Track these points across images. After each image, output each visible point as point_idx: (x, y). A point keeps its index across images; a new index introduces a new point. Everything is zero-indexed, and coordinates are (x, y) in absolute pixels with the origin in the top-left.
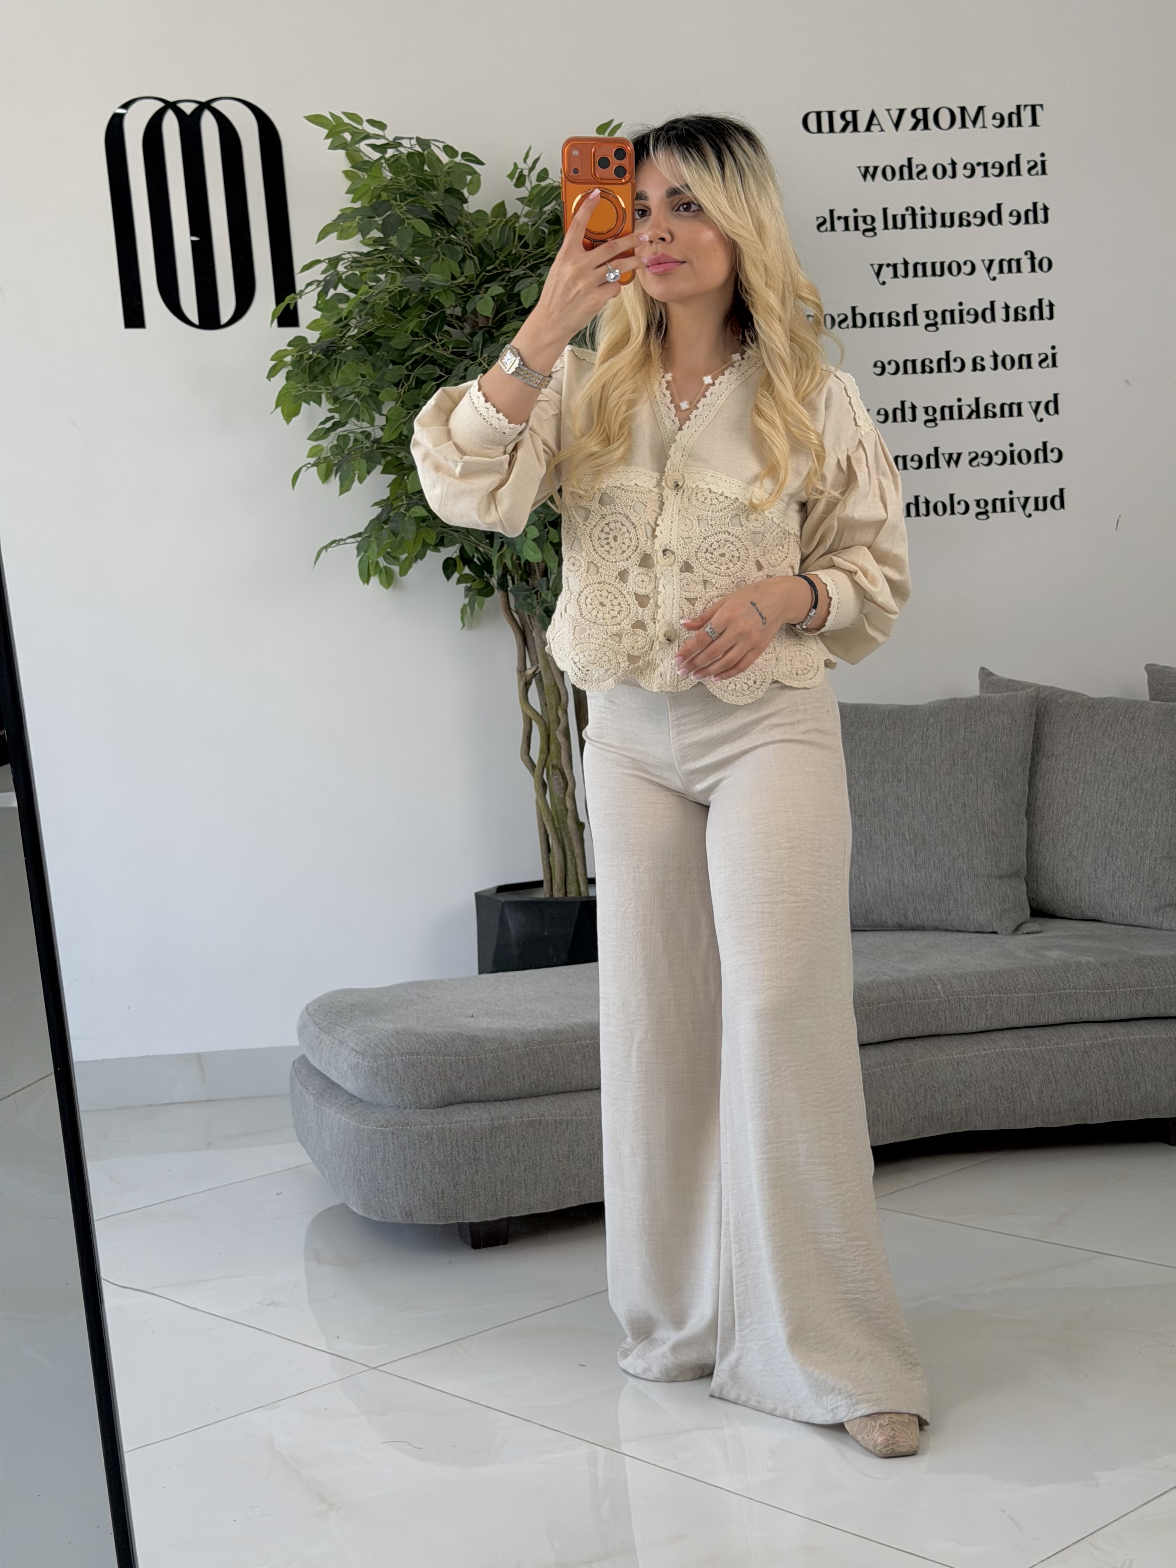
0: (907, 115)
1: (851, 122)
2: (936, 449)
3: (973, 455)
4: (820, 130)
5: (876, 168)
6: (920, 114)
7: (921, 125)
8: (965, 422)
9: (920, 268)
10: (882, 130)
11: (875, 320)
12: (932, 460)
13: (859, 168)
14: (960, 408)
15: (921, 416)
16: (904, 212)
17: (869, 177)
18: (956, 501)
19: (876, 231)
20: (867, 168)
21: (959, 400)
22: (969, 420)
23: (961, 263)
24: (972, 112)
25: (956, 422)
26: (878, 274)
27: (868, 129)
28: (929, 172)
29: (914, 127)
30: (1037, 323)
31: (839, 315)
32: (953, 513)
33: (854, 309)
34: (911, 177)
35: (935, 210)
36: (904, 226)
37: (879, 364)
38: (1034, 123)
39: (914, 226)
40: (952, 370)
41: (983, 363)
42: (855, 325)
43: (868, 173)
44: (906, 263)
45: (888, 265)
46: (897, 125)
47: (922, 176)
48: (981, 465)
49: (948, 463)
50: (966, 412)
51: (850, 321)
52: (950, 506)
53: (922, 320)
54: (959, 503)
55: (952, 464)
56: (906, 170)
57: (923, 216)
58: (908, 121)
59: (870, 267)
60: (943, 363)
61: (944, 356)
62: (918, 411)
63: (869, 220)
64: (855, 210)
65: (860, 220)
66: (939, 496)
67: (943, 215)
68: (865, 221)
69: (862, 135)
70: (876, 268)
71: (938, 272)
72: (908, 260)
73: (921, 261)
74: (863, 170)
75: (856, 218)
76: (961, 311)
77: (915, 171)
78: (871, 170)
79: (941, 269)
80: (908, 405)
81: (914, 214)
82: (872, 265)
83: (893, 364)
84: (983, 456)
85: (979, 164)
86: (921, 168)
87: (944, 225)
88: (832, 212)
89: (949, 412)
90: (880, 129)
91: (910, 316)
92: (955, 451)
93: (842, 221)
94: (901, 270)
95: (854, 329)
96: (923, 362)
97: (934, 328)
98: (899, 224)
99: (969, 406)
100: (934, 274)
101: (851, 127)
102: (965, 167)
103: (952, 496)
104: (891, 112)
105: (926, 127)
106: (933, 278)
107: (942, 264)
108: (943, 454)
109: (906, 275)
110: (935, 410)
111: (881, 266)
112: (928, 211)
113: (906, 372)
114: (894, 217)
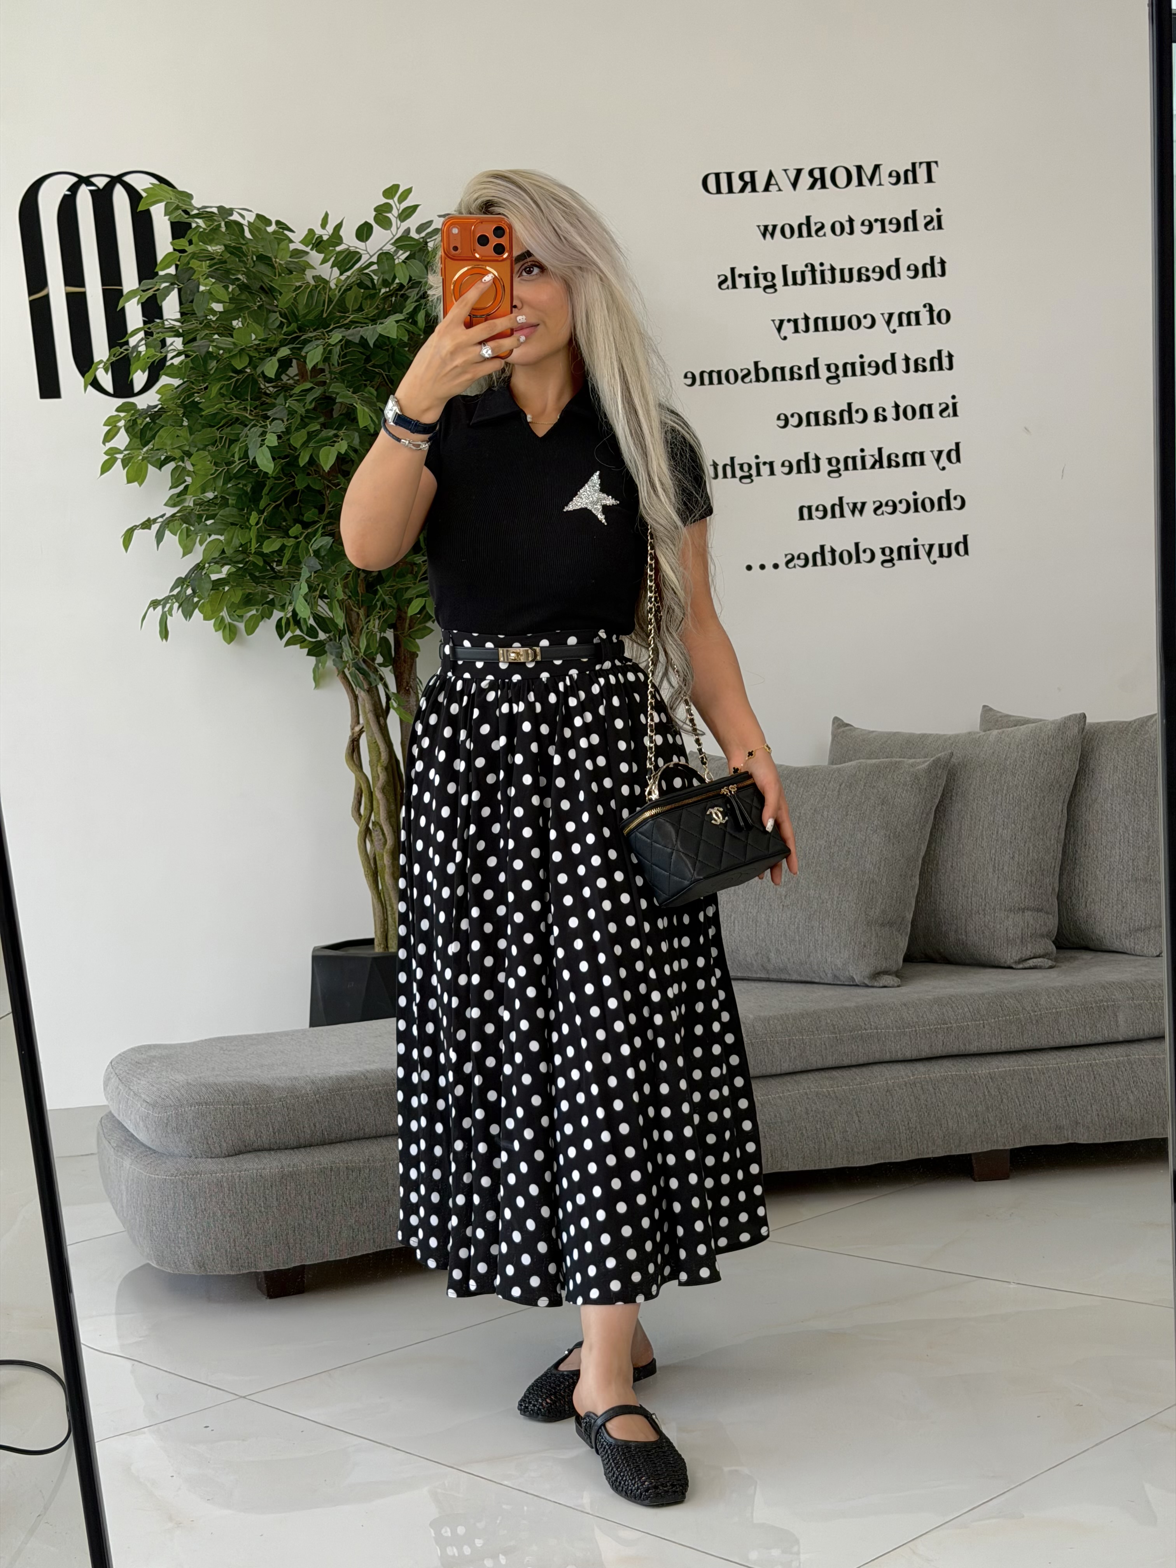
0: (805, 175)
1: (749, 183)
2: (841, 499)
3: (878, 504)
4: (719, 191)
5: (775, 227)
6: (817, 174)
7: (819, 184)
8: (868, 472)
9: (820, 322)
10: (780, 190)
11: (777, 374)
12: (837, 509)
13: (759, 226)
14: (863, 458)
15: (825, 467)
16: (804, 269)
17: (768, 236)
18: (861, 549)
19: (776, 287)
20: (766, 227)
21: (862, 450)
22: (873, 470)
23: (861, 317)
24: (868, 170)
25: (860, 472)
26: (779, 329)
27: (766, 189)
28: (828, 229)
29: (812, 187)
30: (937, 373)
31: (742, 370)
32: (858, 561)
33: (756, 364)
34: (809, 235)
35: (834, 266)
36: (803, 282)
37: (782, 417)
38: (930, 180)
39: (814, 282)
40: (854, 421)
41: (884, 414)
42: (758, 380)
43: (767, 231)
44: (806, 318)
45: (789, 321)
46: (795, 185)
47: (821, 233)
48: (885, 513)
49: (853, 512)
50: (869, 462)
51: (753, 376)
52: (855, 555)
53: (824, 373)
54: (864, 551)
55: (857, 513)
56: (804, 229)
57: (822, 272)
58: (805, 180)
59: (772, 322)
60: (846, 415)
61: (846, 408)
62: (821, 462)
63: (769, 277)
64: (756, 268)
65: (761, 277)
66: (844, 545)
67: (842, 271)
68: (765, 279)
69: (760, 195)
70: (777, 323)
71: (838, 326)
72: (808, 315)
73: (821, 316)
74: (762, 228)
75: (756, 276)
76: (862, 364)
77: (813, 229)
78: (770, 229)
79: (842, 323)
80: (811, 457)
81: (813, 270)
82: (773, 321)
83: (796, 416)
84: (887, 505)
85: (876, 220)
86: (819, 225)
87: (843, 280)
88: (733, 270)
89: (852, 463)
90: (777, 189)
91: (812, 370)
92: (859, 501)
93: (743, 279)
94: (802, 325)
95: (757, 383)
96: (826, 414)
97: (835, 381)
98: (799, 280)
99: (873, 456)
100: (834, 328)
101: (749, 188)
102: (863, 224)
103: (857, 545)
104: (788, 172)
105: (823, 186)
106: (834, 332)
107: (842, 318)
108: (848, 504)
109: (807, 330)
110: (838, 461)
111: (782, 322)
112: (827, 267)
113: (809, 424)
114: (794, 273)
